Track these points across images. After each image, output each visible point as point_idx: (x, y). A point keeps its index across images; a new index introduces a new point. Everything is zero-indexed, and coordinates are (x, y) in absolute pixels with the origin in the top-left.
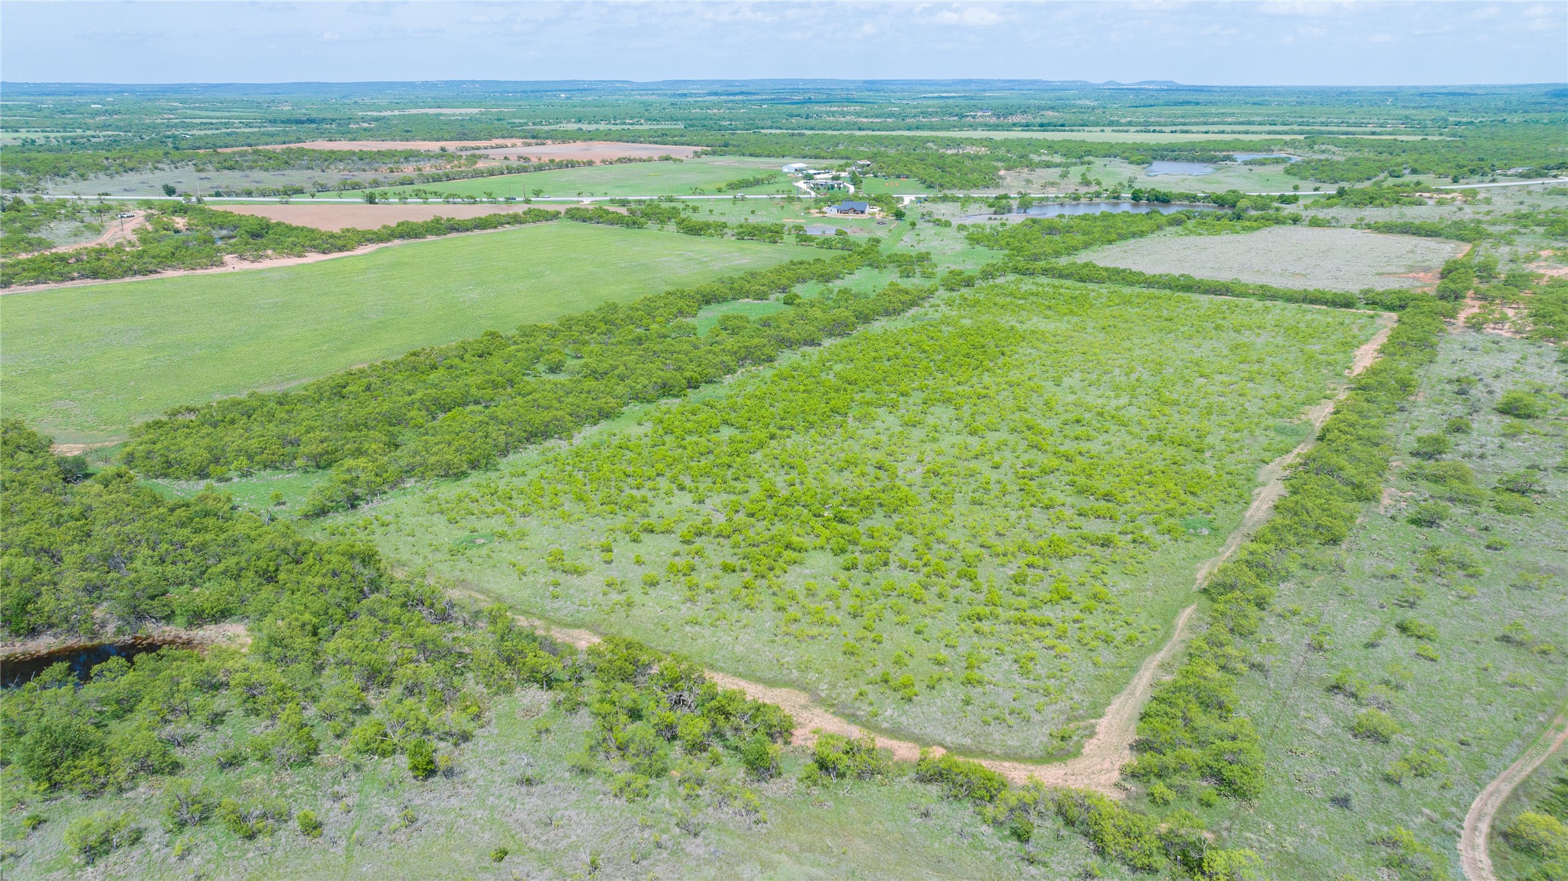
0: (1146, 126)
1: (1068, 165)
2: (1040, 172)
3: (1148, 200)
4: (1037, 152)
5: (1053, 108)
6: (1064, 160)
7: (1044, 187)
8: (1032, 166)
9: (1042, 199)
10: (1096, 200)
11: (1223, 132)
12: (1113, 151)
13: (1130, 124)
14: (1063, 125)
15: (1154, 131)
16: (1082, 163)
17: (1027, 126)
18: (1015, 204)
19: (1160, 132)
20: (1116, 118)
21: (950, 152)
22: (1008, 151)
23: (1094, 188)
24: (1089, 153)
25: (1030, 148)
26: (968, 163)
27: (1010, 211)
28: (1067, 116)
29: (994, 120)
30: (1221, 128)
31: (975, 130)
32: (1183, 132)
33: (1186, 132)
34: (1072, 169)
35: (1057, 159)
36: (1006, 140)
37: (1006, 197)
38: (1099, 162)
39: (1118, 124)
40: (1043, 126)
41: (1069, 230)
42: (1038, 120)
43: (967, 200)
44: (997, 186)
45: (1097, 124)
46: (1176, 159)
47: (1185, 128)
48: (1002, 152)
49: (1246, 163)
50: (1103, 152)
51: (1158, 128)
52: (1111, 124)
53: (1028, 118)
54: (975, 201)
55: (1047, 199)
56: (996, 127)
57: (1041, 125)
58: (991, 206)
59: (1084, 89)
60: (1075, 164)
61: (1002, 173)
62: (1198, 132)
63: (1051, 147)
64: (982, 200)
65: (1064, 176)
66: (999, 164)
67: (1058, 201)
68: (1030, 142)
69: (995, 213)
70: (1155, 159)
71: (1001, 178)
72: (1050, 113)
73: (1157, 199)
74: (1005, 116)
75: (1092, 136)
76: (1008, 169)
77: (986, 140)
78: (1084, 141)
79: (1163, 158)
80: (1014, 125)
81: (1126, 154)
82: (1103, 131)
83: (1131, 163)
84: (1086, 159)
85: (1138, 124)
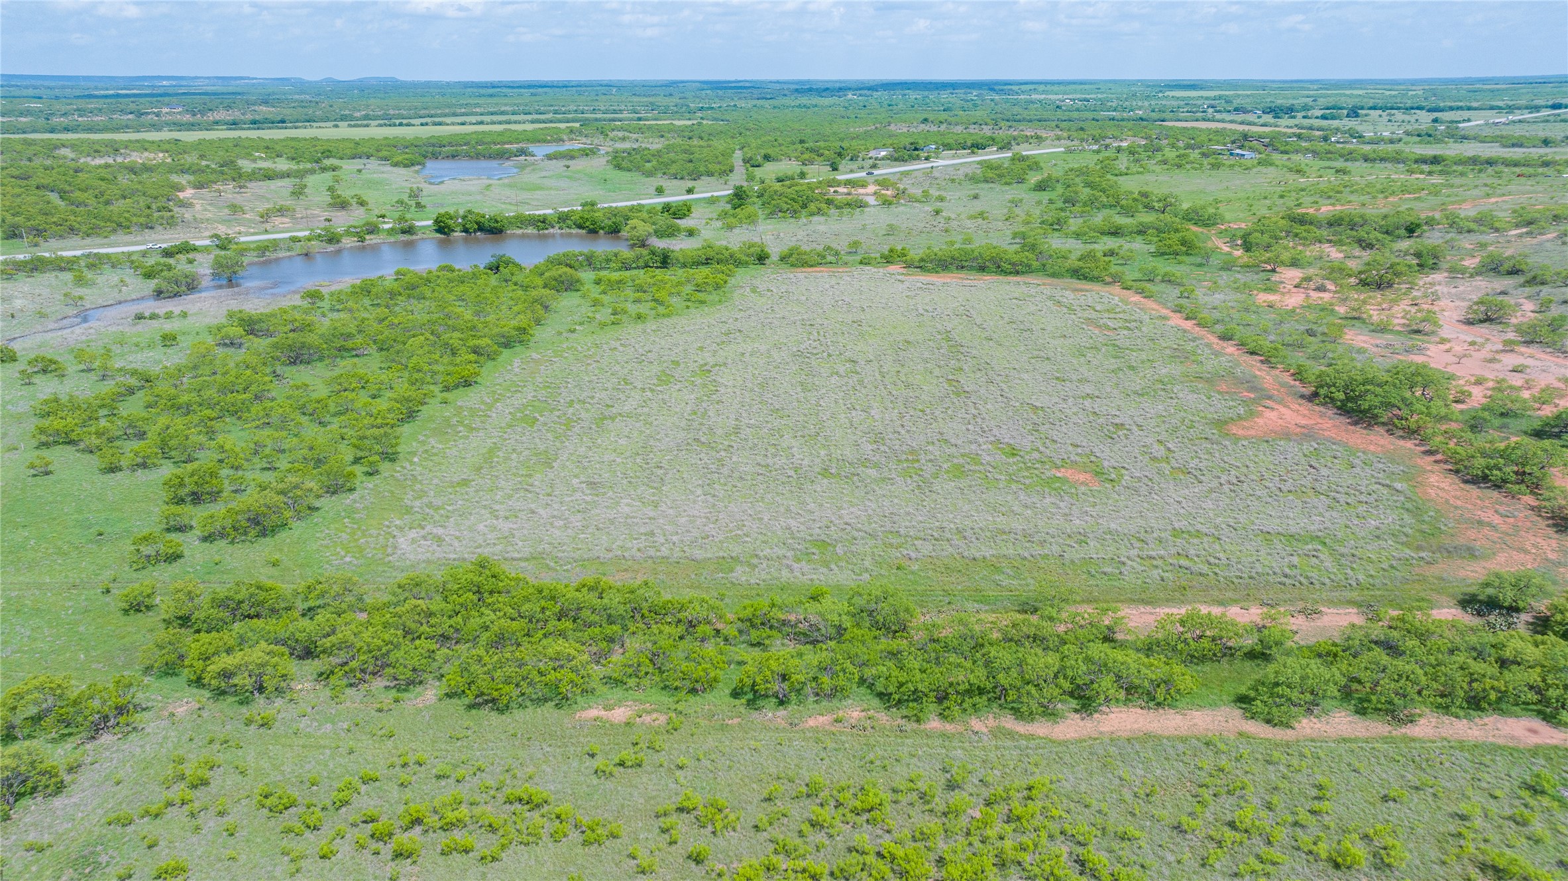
0: (388, 120)
1: (301, 174)
2: (255, 187)
3: (466, 230)
4: (248, 156)
5: (265, 102)
6: (293, 166)
7: (265, 217)
8: (240, 178)
9: (263, 249)
10: (371, 239)
11: (481, 123)
12: (360, 150)
13: (366, 117)
14: (283, 122)
15: (401, 125)
16: (324, 170)
17: (234, 124)
18: (203, 267)
19: (408, 125)
20: (347, 112)
21: (99, 161)
22: (202, 157)
23: (357, 217)
24: (328, 154)
25: (237, 150)
26: (124, 180)
27: (192, 286)
28: (288, 111)
29: (188, 118)
30: (479, 118)
31: (159, 130)
32: (435, 124)
33: (440, 124)
34: (311, 180)
35: (283, 165)
36: (201, 142)
37: (186, 248)
38: (349, 167)
39: (352, 118)
40: (256, 124)
41: (341, 344)
42: (249, 117)
43: (96, 263)
44: (171, 223)
45: (327, 120)
46: (454, 157)
47: (437, 120)
48: (190, 159)
49: (549, 157)
50: (348, 152)
51: (405, 121)
52: (343, 118)
53: (236, 114)
54: (114, 263)
55: (275, 245)
56: (191, 127)
57: (254, 122)
58: (148, 276)
59: (301, 86)
60: (313, 172)
61: (188, 193)
62: (453, 124)
63: (272, 150)
64: (130, 261)
65: (298, 192)
66: (183, 180)
67: (298, 248)
68: (237, 143)
69: (159, 294)
70: (425, 157)
71: (183, 204)
72: (263, 108)
73: (481, 228)
74: (202, 113)
75: (326, 132)
76: (199, 186)
77: (169, 142)
78: (316, 139)
79: (435, 156)
80: (217, 123)
81: (384, 153)
82: (336, 126)
83: (396, 165)
84: (328, 162)
85: (376, 118)
